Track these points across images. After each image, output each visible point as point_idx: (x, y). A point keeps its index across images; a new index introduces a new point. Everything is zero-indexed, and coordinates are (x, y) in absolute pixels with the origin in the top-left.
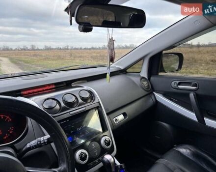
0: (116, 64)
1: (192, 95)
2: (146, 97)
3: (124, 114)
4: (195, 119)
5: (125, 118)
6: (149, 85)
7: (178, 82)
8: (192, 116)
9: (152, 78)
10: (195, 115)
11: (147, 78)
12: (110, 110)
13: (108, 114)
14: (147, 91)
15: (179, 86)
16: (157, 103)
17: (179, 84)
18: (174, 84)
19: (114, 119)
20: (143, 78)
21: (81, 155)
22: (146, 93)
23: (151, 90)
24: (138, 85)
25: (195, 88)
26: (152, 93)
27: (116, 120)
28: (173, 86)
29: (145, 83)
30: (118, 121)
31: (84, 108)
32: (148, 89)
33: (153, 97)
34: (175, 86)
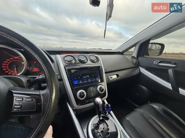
3: (117, 75)
5: (117, 78)
6: (137, 61)
7: (159, 61)
9: (139, 58)
11: (136, 57)
12: (108, 70)
13: (105, 73)
14: (135, 65)
15: (159, 64)
16: (140, 73)
18: (155, 62)
19: (110, 77)
20: (133, 57)
21: (80, 93)
22: (133, 66)
24: (130, 60)
25: (174, 65)
26: (138, 67)
27: (111, 78)
28: (154, 64)
29: (135, 60)
30: (112, 79)
31: (90, 65)
32: (136, 64)
33: (138, 69)
34: (156, 64)
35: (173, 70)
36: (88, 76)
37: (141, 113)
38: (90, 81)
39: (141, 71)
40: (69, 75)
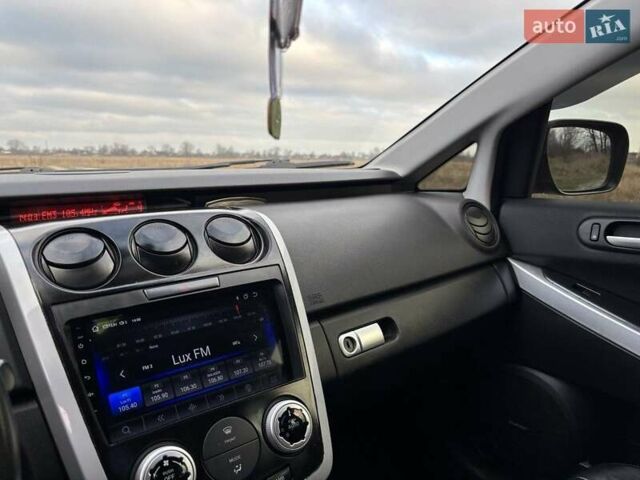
0: (381, 162)
3: (387, 325)
5: (387, 339)
6: (491, 232)
7: (605, 222)
9: (506, 210)
12: (329, 302)
13: (313, 317)
14: (487, 252)
15: (610, 238)
17: (612, 230)
18: (588, 230)
19: (342, 338)
20: (470, 204)
21: (159, 469)
22: (476, 257)
23: (499, 252)
24: (453, 227)
26: (502, 261)
27: (350, 342)
28: (585, 238)
29: (480, 222)
30: (357, 348)
31: (214, 281)
32: (488, 243)
33: (505, 275)
34: (594, 237)
36: (206, 352)
38: (216, 378)
39: (521, 286)
40: (79, 355)
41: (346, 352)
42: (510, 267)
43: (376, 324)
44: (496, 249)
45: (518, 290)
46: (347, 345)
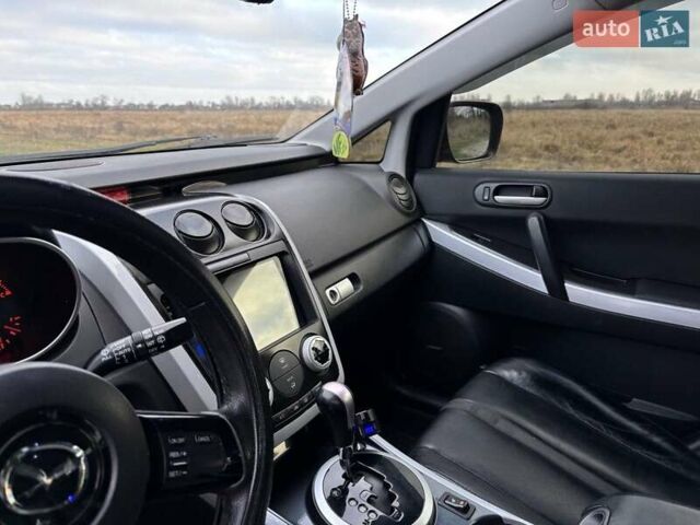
0: (306, 137)
1: (533, 222)
2: (404, 232)
3: (353, 278)
4: (542, 287)
5: (355, 289)
6: (410, 198)
7: (493, 186)
8: (533, 279)
9: (418, 178)
10: (540, 276)
11: (403, 174)
12: (315, 265)
13: (313, 275)
14: (408, 215)
15: (497, 198)
16: (432, 248)
17: (497, 191)
18: (482, 192)
19: (328, 292)
20: (393, 176)
22: (402, 220)
23: (416, 213)
24: (382, 195)
25: (541, 200)
26: (418, 221)
27: (333, 294)
28: (479, 198)
29: (401, 190)
30: (338, 297)
31: (245, 256)
32: (409, 208)
33: (421, 231)
34: (486, 198)
35: (539, 219)
37: (468, 412)
39: (433, 240)
41: (332, 302)
42: (424, 224)
43: (347, 280)
44: (415, 212)
45: (431, 243)
46: (331, 296)
